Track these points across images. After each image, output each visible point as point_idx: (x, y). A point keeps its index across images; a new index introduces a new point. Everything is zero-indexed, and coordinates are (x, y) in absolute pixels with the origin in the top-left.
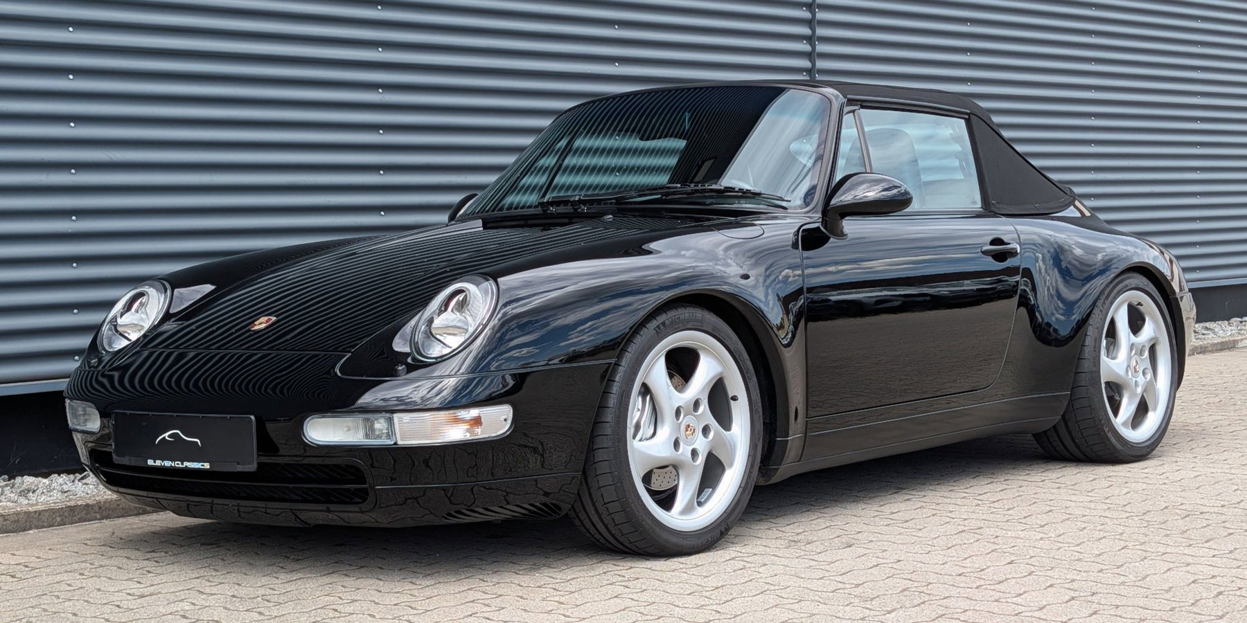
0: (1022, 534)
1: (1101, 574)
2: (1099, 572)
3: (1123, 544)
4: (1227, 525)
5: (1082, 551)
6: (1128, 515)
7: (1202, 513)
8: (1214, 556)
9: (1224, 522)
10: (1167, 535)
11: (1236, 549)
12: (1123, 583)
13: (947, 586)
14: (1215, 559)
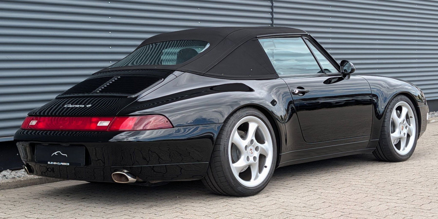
0: (331, 192)
1: (355, 206)
2: (354, 205)
3: (366, 195)
4: (406, 188)
5: (351, 198)
6: (371, 184)
7: (398, 183)
8: (398, 199)
9: (405, 187)
10: (383, 192)
11: (406, 197)
12: (362, 210)
13: (298, 211)
14: (398, 200)
